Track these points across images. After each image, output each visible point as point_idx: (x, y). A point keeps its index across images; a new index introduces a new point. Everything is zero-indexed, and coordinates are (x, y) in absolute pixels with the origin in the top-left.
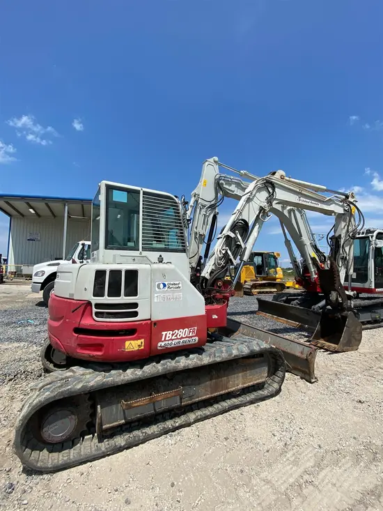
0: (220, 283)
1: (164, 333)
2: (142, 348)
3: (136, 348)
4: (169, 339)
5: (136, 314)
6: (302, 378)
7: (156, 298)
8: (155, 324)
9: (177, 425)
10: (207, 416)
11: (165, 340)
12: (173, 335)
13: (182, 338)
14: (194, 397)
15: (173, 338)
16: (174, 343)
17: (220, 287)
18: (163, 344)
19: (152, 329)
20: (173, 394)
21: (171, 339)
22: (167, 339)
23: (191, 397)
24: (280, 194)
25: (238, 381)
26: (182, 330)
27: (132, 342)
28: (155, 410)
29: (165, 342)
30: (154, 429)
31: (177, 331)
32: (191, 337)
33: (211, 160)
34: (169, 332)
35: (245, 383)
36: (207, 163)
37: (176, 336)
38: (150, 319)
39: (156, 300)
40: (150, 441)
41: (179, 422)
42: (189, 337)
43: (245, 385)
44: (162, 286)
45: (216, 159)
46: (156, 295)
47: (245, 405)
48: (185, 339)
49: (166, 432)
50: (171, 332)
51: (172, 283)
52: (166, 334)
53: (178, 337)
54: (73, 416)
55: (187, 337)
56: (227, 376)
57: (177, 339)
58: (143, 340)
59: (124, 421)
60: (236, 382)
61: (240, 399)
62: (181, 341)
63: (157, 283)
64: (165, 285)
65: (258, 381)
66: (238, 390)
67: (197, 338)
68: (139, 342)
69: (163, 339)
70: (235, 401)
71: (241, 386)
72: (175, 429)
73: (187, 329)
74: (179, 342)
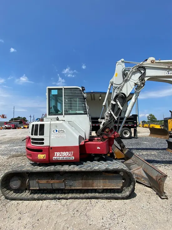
0: (107, 130)
1: (56, 153)
2: (45, 158)
3: (42, 158)
4: (58, 156)
5: (43, 143)
6: (157, 194)
7: (52, 137)
8: (51, 148)
9: (61, 197)
10: (78, 198)
11: (56, 156)
12: (60, 154)
13: (65, 156)
14: (72, 186)
15: (60, 155)
16: (61, 158)
17: (107, 132)
18: (55, 158)
19: (50, 150)
20: (58, 182)
21: (59, 156)
22: (57, 156)
23: (71, 186)
24: (150, 73)
25: (100, 184)
26: (65, 152)
27: (40, 155)
28: (52, 187)
29: (56, 157)
30: (51, 196)
31: (62, 153)
32: (70, 156)
33: (120, 61)
34: (58, 153)
35: (105, 187)
36: (117, 64)
37: (62, 155)
38: (49, 146)
39: (52, 138)
40: (47, 200)
41: (63, 196)
42: (69, 156)
43: (105, 188)
44: (55, 131)
45: (123, 60)
46: (52, 135)
47: (102, 198)
48: (67, 157)
49: (55, 199)
50: (59, 153)
51: (60, 130)
52: (57, 154)
53: (63, 156)
54: (20, 181)
55: (67, 156)
56: (93, 180)
57: (62, 156)
58: (45, 155)
59: (38, 188)
60: (99, 185)
61: (101, 194)
62: (65, 158)
63: (53, 130)
64: (57, 131)
65: (114, 187)
66: (100, 189)
67: (73, 157)
68: (43, 155)
69: (55, 156)
70: (97, 195)
71: (101, 187)
72: (59, 199)
73: (67, 152)
74: (64, 158)
